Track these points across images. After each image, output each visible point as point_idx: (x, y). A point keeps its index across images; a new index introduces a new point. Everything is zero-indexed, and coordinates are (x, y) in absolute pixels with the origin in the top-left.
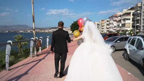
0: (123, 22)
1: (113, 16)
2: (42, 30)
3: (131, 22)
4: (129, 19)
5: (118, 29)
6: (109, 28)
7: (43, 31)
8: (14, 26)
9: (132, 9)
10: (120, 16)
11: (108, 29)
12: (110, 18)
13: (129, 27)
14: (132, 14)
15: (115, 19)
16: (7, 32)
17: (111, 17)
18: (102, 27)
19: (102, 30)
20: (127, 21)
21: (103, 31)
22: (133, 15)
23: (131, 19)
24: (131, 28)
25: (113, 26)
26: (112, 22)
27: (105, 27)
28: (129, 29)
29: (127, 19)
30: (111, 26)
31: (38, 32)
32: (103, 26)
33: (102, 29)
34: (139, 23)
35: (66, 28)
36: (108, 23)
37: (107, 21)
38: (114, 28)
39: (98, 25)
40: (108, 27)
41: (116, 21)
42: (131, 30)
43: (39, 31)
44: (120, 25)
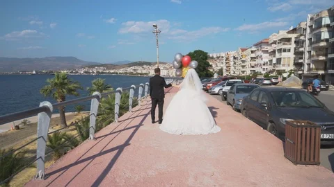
0: (278, 55)
1: (262, 43)
2: (110, 69)
3: (291, 55)
4: (289, 51)
5: (270, 68)
6: (255, 65)
7: (112, 71)
8: (47, 59)
9: (294, 31)
10: (275, 43)
11: (253, 67)
12: (256, 45)
13: (289, 65)
14: (293, 40)
15: (265, 48)
16: (34, 72)
17: (259, 45)
18: (243, 64)
19: (243, 70)
20: (284, 55)
21: (243, 72)
22: (295, 42)
23: (292, 51)
24: (292, 67)
25: (262, 63)
26: (259, 53)
27: (247, 64)
28: (288, 69)
29: (285, 51)
30: (258, 61)
31: (102, 73)
32: (243, 62)
33: (243, 67)
34: (302, 58)
35: (165, 63)
36: (253, 55)
37: (252, 52)
38: (264, 67)
39: (235, 58)
40: (253, 63)
41: (266, 52)
42: (291, 70)
43: (104, 70)
44: (274, 61)
